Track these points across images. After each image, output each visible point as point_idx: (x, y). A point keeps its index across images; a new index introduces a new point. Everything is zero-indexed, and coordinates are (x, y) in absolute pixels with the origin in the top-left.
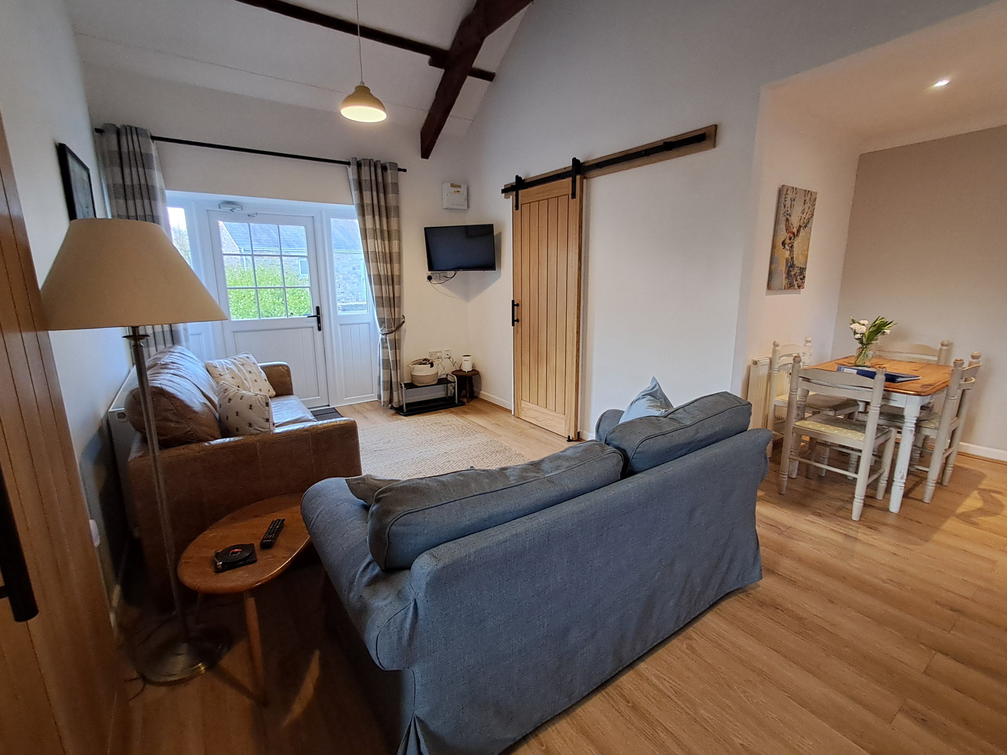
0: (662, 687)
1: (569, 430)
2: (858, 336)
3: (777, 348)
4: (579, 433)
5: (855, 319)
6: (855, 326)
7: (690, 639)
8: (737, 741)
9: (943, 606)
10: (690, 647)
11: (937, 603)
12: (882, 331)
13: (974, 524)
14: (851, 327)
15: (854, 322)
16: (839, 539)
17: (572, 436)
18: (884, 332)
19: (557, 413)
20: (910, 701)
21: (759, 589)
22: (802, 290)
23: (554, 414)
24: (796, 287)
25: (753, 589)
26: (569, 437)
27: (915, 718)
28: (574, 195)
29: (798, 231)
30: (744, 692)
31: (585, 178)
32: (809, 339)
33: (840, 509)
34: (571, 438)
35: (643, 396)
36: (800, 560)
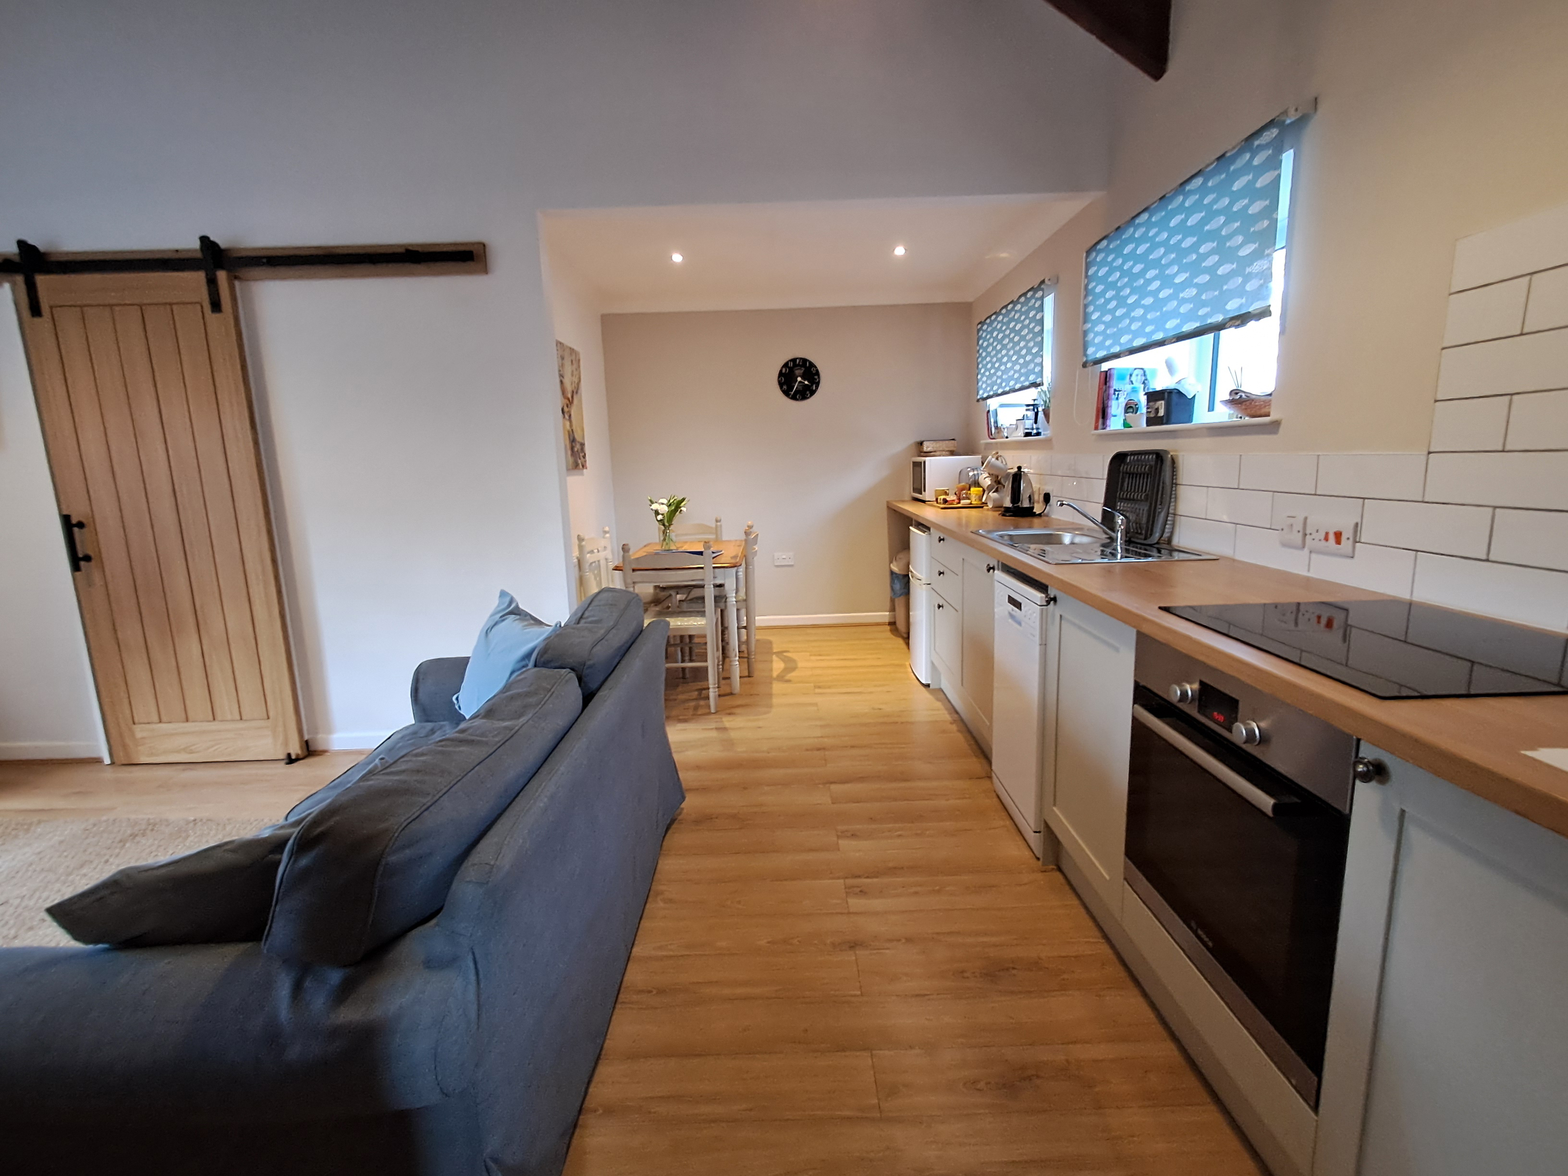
0: (671, 953)
1: (286, 743)
2: (660, 517)
3: (584, 543)
4: (307, 742)
5: (653, 500)
6: (655, 506)
7: (662, 893)
8: (763, 943)
9: (812, 750)
10: (665, 901)
11: (807, 750)
12: (679, 510)
13: (789, 681)
14: (651, 507)
15: (652, 502)
16: (714, 734)
17: (295, 749)
18: (681, 511)
19: (246, 720)
20: (840, 828)
21: (685, 811)
22: (585, 470)
23: (241, 725)
24: (581, 467)
25: (680, 814)
26: (289, 755)
27: (848, 837)
28: (216, 306)
29: (572, 397)
30: (739, 902)
31: (236, 278)
32: (607, 529)
33: (696, 708)
34: (293, 757)
35: (501, 617)
36: (698, 767)
